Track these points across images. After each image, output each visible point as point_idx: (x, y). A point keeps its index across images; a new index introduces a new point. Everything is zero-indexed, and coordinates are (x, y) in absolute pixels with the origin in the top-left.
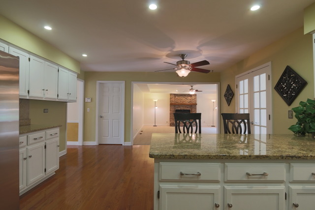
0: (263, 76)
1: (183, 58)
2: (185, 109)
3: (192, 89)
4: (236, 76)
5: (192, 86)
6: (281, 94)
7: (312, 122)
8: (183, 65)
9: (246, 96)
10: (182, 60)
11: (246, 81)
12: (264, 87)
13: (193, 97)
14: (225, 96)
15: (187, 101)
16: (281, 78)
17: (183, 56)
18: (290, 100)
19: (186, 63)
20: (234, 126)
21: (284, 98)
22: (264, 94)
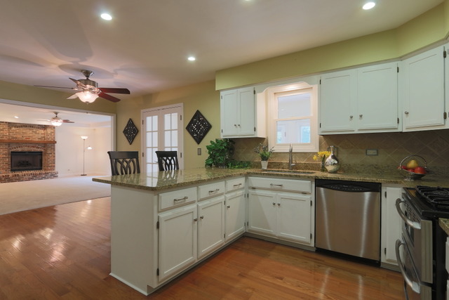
0: (175, 116)
1: (88, 76)
2: (33, 149)
3: (56, 118)
4: (142, 111)
5: (56, 113)
6: (192, 134)
7: (220, 155)
8: (88, 86)
9: (156, 135)
10: (86, 78)
11: (156, 118)
12: (175, 126)
13: (49, 131)
14: (125, 132)
15: (37, 136)
16: (192, 120)
17: (87, 73)
18: (199, 140)
19: (94, 84)
20: (166, 163)
21: (194, 137)
22: (175, 134)
